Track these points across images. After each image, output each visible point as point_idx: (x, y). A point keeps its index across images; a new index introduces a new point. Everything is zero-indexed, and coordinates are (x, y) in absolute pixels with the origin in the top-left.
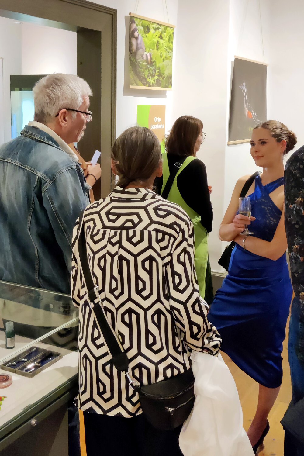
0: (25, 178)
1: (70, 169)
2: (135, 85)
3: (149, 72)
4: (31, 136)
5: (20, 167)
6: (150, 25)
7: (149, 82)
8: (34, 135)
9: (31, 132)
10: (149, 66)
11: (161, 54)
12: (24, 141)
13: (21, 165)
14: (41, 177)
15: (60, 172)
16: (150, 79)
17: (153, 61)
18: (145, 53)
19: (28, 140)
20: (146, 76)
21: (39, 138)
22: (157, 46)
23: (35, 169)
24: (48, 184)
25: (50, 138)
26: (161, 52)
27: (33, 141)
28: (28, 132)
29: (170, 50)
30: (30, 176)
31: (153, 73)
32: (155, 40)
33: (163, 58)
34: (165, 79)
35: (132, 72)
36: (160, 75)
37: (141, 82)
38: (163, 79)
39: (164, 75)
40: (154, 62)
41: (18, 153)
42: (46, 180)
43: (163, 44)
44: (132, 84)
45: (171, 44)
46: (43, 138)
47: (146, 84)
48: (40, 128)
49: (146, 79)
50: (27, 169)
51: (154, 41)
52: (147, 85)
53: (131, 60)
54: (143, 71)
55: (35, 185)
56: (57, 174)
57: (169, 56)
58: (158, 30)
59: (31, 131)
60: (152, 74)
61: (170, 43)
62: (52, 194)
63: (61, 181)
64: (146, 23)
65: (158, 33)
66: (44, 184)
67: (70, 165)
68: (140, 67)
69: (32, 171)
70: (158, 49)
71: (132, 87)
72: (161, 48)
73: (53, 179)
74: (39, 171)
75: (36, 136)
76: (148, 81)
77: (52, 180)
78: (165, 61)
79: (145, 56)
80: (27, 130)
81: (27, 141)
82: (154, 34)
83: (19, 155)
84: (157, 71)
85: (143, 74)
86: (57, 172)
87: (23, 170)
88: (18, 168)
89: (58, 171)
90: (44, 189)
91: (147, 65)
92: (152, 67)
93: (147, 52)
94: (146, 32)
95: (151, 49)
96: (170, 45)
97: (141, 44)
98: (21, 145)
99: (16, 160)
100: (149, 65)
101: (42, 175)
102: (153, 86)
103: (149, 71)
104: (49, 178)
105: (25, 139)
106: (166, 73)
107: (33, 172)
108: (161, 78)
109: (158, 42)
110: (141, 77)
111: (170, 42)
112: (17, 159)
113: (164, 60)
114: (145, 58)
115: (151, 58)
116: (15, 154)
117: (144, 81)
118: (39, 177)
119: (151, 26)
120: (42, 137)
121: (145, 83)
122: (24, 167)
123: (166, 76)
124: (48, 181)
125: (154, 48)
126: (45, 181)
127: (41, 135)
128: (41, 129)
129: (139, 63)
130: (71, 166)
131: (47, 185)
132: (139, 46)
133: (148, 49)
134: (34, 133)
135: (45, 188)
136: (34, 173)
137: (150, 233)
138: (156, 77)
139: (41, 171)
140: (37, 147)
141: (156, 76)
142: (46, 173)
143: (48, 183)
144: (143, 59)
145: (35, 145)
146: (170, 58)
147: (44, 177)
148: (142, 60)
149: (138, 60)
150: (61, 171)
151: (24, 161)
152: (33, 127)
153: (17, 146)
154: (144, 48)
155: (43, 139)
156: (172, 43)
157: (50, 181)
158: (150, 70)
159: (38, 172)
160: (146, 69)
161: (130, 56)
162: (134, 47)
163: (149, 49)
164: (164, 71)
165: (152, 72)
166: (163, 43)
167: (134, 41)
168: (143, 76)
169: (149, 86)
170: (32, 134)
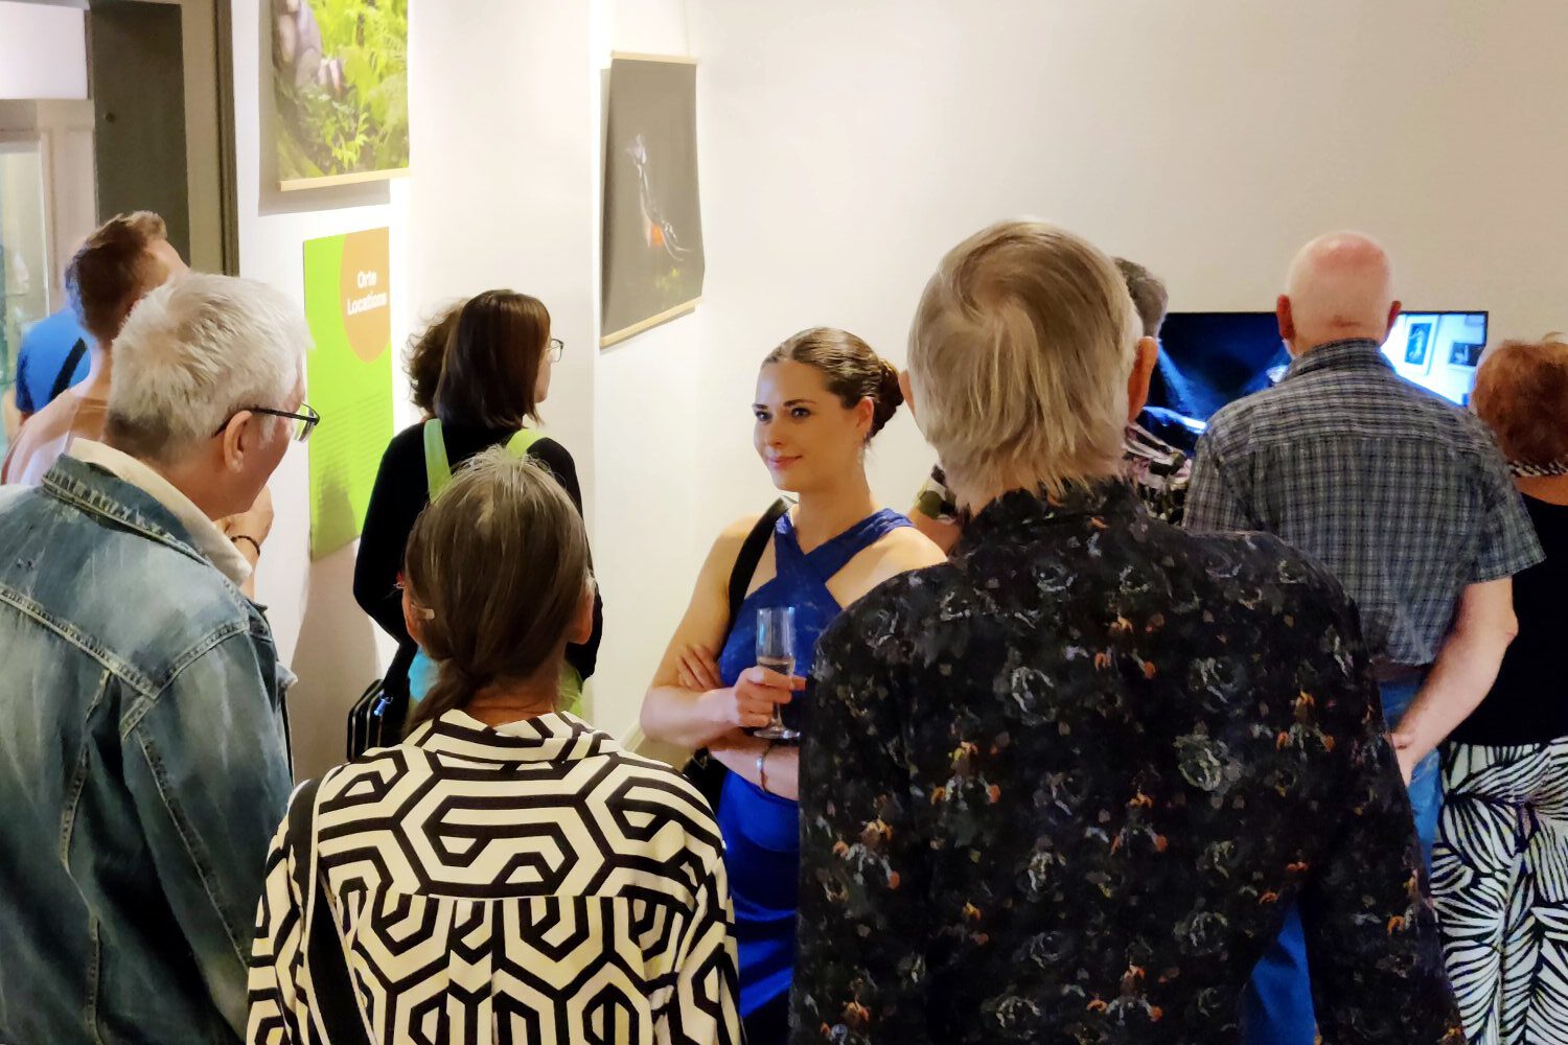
0: (54, 669)
1: (228, 635)
2: (296, 178)
3: (338, 126)
4: (84, 502)
5: (37, 622)
7: (340, 158)
8: (97, 500)
9: (84, 487)
10: (336, 105)
11: (372, 54)
12: (57, 519)
13: (44, 616)
14: (121, 675)
15: (192, 653)
16: (340, 147)
17: (348, 85)
18: (324, 62)
19: (72, 516)
20: (329, 141)
21: (114, 513)
22: (360, 31)
23: (95, 640)
24: (144, 702)
25: (157, 512)
26: (373, 50)
27: (92, 522)
28: (73, 485)
29: (399, 40)
30: (76, 666)
31: (350, 128)
32: (353, 14)
33: (378, 71)
34: (387, 139)
35: (286, 135)
36: (372, 130)
37: (316, 163)
38: (382, 140)
39: (385, 127)
40: (351, 88)
41: (30, 564)
42: (138, 687)
43: (376, 23)
44: (287, 176)
45: (401, 19)
46: (127, 512)
47: (330, 167)
48: (116, 472)
49: (328, 150)
50: (67, 636)
51: (348, 16)
52: (334, 169)
53: (278, 94)
54: (319, 124)
55: (94, 703)
56: (179, 661)
57: (397, 62)
59: (85, 482)
60: (347, 130)
61: (397, 16)
62: (161, 738)
63: (197, 690)
66: (130, 701)
67: (228, 623)
68: (310, 111)
69: (84, 648)
70: (361, 43)
71: (288, 185)
72: (372, 35)
73: (164, 680)
74: (114, 651)
75: (105, 504)
76: (336, 157)
77: (158, 684)
78: (386, 80)
79: (322, 73)
80: (71, 479)
81: (69, 520)
83: (33, 576)
84: (363, 117)
85: (319, 136)
86: (182, 655)
87: (50, 636)
88: (29, 625)
89: (186, 651)
90: (131, 721)
91: (330, 101)
92: (345, 107)
93: (329, 58)
95: (340, 47)
96: (399, 24)
97: (308, 31)
98: (45, 533)
99: (24, 591)
100: (337, 101)
101: (125, 666)
102: (351, 170)
103: (337, 121)
104: (150, 676)
105: (60, 514)
106: (391, 120)
107: (88, 650)
108: (375, 139)
109: (361, 19)
110: (311, 145)
111: (399, 12)
112: (28, 589)
113: (381, 77)
114: (323, 80)
115: (342, 77)
116: (19, 566)
117: (323, 159)
118: (111, 674)
120: (125, 508)
121: (327, 164)
122: (52, 626)
123: (390, 130)
124: (144, 691)
125: (350, 39)
126: (133, 689)
127: (123, 501)
128: (121, 477)
129: (306, 99)
130: (232, 624)
131: (141, 705)
132: (304, 39)
133: (332, 46)
134: (94, 493)
135: (132, 715)
136: (92, 653)
137: (607, 904)
138: (360, 139)
139: (119, 652)
140: (107, 548)
141: (360, 133)
142: (138, 658)
143: (148, 697)
144: (317, 82)
145: (101, 540)
146: (398, 67)
147: (129, 675)
148: (315, 86)
149: (301, 88)
150: (197, 652)
151: (55, 603)
152: (93, 467)
153: (27, 535)
154: (318, 46)
155: (131, 518)
156: (405, 13)
157: (151, 691)
158: (340, 116)
159: (109, 653)
160: (328, 116)
161: (275, 79)
162: (289, 46)
163: (337, 44)
164: (384, 113)
165: (345, 125)
166: (377, 19)
167: (286, 28)
168: (319, 140)
169: (341, 171)
170: (87, 494)
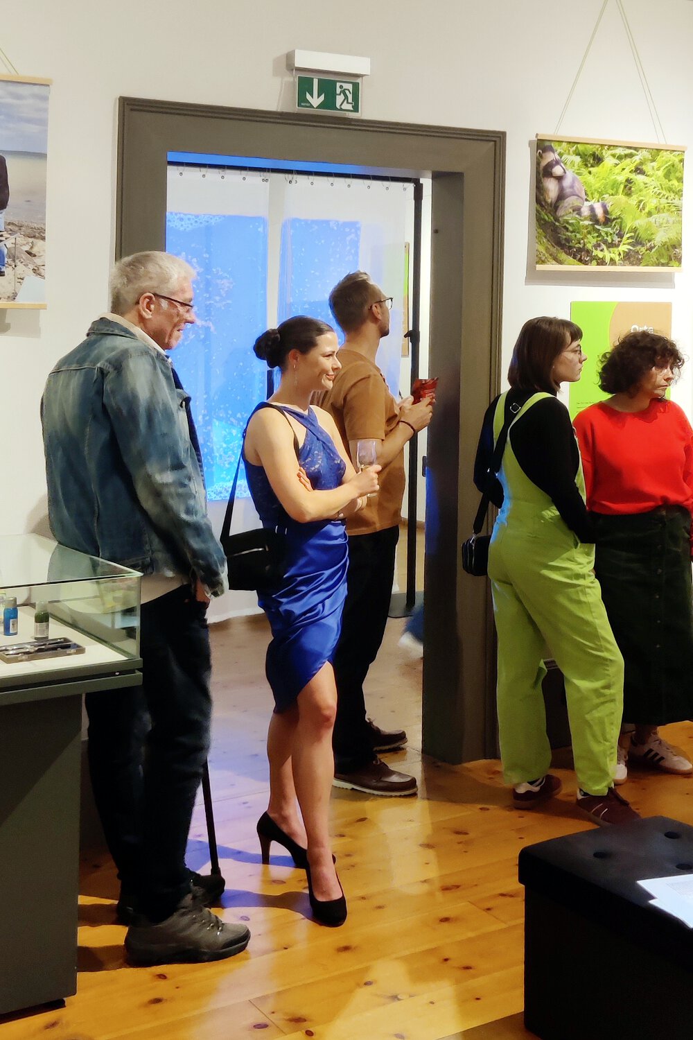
2: (553, 264)
3: (599, 239)
5: (76, 370)
6: (604, 151)
7: (601, 256)
11: (640, 202)
16: (602, 251)
17: (613, 217)
18: (588, 204)
19: (93, 337)
20: (590, 246)
21: (107, 330)
22: (628, 188)
26: (642, 198)
29: (673, 194)
31: (613, 241)
32: (622, 178)
33: (647, 210)
34: (654, 250)
36: (637, 243)
37: (574, 258)
38: (649, 249)
39: (652, 242)
40: (616, 219)
43: (646, 184)
44: (543, 263)
45: (675, 182)
47: (591, 260)
48: (109, 319)
49: (589, 252)
50: (85, 367)
51: (615, 180)
52: (595, 262)
53: (539, 219)
54: (579, 236)
57: (670, 206)
58: (629, 159)
60: (610, 241)
61: (670, 180)
64: (590, 149)
65: (629, 164)
66: (106, 375)
68: (571, 229)
69: (91, 367)
70: (628, 195)
71: (543, 267)
72: (641, 191)
76: (597, 256)
78: (655, 216)
79: (585, 210)
82: (615, 167)
84: (628, 235)
85: (579, 243)
87: (81, 371)
88: (74, 372)
92: (609, 229)
93: (592, 202)
94: (589, 165)
95: (606, 196)
96: (673, 185)
97: (572, 186)
102: (613, 264)
103: (599, 236)
106: (660, 239)
108: (642, 249)
109: (629, 181)
111: (672, 178)
113: (650, 214)
114: (586, 213)
115: (606, 212)
117: (582, 256)
118: (98, 367)
119: (606, 154)
121: (587, 259)
122: (81, 367)
123: (658, 244)
124: (111, 371)
125: (617, 192)
129: (568, 223)
131: (110, 375)
132: (568, 191)
133: (596, 196)
135: (107, 380)
136: (94, 367)
138: (624, 248)
141: (625, 244)
142: (109, 361)
144: (579, 214)
146: (673, 209)
147: (105, 366)
148: (577, 216)
149: (562, 216)
152: (101, 319)
154: (583, 195)
156: (680, 179)
158: (603, 234)
160: (589, 233)
162: (553, 194)
163: (600, 196)
164: (652, 234)
165: (608, 239)
166: (647, 182)
167: (551, 184)
168: (579, 246)
169: (602, 264)
